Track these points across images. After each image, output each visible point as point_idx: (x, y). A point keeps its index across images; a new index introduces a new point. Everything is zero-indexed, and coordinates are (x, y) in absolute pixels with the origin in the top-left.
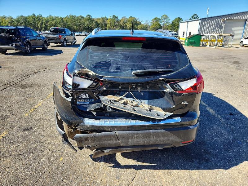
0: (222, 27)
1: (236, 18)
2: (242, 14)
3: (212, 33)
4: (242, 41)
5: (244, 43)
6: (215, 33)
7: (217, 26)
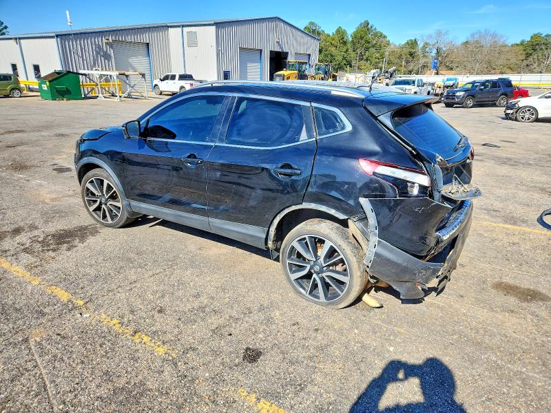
0: (110, 56)
1: (129, 39)
2: (137, 30)
3: (94, 69)
4: (156, 85)
5: (161, 89)
6: (100, 69)
7: (98, 53)
